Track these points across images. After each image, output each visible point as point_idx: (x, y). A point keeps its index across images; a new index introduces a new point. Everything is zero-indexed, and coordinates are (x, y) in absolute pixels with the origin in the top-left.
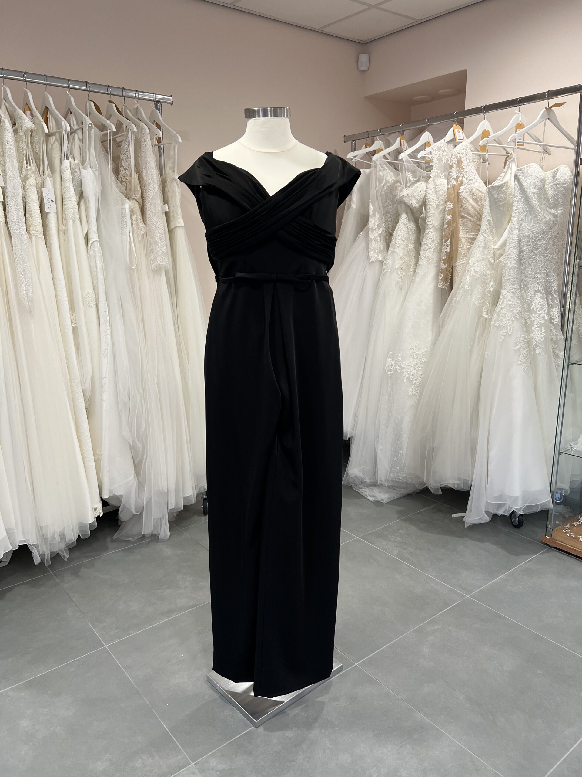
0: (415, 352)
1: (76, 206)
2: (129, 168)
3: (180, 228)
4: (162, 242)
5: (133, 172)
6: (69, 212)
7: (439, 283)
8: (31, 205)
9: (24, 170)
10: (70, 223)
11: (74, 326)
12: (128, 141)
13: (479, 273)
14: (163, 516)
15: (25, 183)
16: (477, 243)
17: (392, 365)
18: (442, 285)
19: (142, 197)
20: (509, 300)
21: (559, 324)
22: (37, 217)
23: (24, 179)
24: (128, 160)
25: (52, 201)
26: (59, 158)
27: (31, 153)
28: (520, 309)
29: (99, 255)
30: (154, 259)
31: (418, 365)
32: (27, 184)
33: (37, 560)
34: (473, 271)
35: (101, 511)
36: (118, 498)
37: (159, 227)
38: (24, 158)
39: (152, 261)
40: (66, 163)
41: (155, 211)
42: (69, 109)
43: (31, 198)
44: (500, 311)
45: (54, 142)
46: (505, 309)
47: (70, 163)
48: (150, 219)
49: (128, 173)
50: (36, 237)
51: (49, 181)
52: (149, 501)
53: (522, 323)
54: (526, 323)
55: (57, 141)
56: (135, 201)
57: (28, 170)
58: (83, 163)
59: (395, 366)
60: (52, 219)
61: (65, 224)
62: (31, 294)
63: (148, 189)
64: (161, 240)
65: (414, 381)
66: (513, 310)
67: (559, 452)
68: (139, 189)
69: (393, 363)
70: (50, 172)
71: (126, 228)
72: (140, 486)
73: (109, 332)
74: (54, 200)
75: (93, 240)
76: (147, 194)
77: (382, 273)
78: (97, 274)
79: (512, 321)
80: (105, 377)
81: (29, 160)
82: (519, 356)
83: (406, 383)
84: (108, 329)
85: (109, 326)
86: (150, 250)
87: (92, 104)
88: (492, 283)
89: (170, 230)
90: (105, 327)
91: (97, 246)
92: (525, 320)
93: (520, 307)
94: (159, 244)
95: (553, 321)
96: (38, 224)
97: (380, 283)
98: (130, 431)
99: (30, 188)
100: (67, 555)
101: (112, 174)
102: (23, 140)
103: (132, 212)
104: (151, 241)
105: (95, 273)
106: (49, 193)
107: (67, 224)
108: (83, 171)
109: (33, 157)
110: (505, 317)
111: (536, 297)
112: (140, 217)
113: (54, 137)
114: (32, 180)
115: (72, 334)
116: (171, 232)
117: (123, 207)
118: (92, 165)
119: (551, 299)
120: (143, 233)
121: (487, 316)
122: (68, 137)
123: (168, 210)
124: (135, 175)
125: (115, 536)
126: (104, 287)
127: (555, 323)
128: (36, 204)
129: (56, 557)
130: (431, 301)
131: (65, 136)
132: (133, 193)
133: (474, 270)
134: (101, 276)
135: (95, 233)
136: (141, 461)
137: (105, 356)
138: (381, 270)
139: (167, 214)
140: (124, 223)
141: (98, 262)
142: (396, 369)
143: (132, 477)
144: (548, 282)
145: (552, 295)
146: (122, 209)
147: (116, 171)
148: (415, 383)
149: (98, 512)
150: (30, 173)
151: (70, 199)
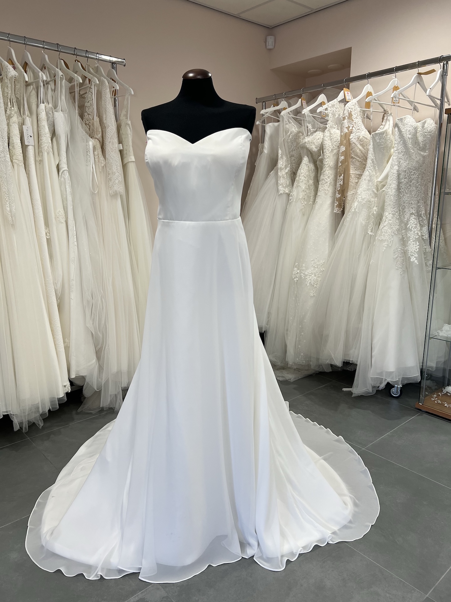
0: (315, 263)
1: (50, 141)
2: (92, 113)
3: (132, 163)
4: (118, 173)
5: (95, 116)
6: (45, 146)
7: (335, 209)
8: (14, 139)
9: (8, 110)
10: (45, 154)
11: (48, 238)
12: (91, 91)
13: (365, 200)
14: (118, 393)
15: (9, 121)
16: (364, 177)
17: (298, 273)
18: (337, 210)
19: (102, 137)
20: (390, 220)
21: (427, 239)
22: (19, 149)
23: (9, 118)
24: (91, 107)
25: (31, 137)
26: (36, 103)
27: (14, 96)
28: (398, 227)
29: (68, 182)
30: (112, 186)
31: (318, 273)
32: (11, 121)
33: (16, 427)
34: (361, 199)
35: (70, 388)
36: (83, 378)
37: (116, 161)
38: (9, 100)
39: (110, 188)
40: (42, 106)
41: (113, 148)
42: (44, 65)
43: (13, 133)
44: (383, 228)
45: (32, 90)
46: (387, 227)
47: (45, 107)
48: (109, 154)
49: (90, 117)
50: (18, 165)
51: (28, 120)
52: (107, 382)
53: (399, 238)
54: (403, 238)
55: (34, 89)
56: (97, 140)
57: (12, 110)
58: (55, 107)
59: (300, 274)
60: (31, 151)
61: (40, 156)
62: (14, 210)
63: (107, 130)
64: (117, 171)
65: (315, 286)
66: (393, 228)
67: (429, 337)
68: (100, 130)
69: (298, 271)
70: (29, 113)
71: (90, 161)
72: (101, 368)
73: (76, 243)
74: (32, 136)
75: (64, 169)
76: (107, 134)
77: (289, 202)
78: (66, 197)
79: (392, 236)
80: (73, 280)
81: (13, 103)
82: (397, 263)
83: (309, 287)
84: (75, 241)
85: (76, 239)
86: (109, 179)
87: (62, 61)
88: (375, 208)
89: (123, 164)
90: (73, 239)
91: (67, 175)
92: (403, 236)
93: (398, 226)
94: (116, 174)
95: (423, 237)
96: (19, 154)
97: (287, 210)
98: (93, 324)
99: (13, 124)
100: (41, 424)
101: (79, 117)
102: (8, 86)
103: (94, 148)
104: (109, 171)
105: (65, 196)
106: (28, 129)
107: (42, 156)
108: (56, 114)
109: (15, 101)
110: (387, 233)
111: (411, 219)
112: (100, 153)
113: (32, 86)
114: (15, 119)
115: (46, 244)
116: (124, 166)
117: (87, 144)
118: (62, 109)
119: (421, 221)
120: (103, 165)
121: (371, 233)
122: (44, 85)
123: (122, 149)
124: (96, 119)
125: (80, 410)
126: (72, 207)
127: (425, 239)
128: (17, 138)
129: (32, 426)
130: (328, 224)
131: (42, 84)
132: (95, 133)
133: (361, 197)
134: (70, 198)
135: (65, 163)
136: (102, 347)
137: (73, 263)
138: (288, 200)
139: (121, 152)
140: (88, 157)
141: (67, 187)
142: (301, 276)
143: (94, 360)
144: (419, 207)
145: (422, 217)
146: (86, 145)
147: (82, 116)
148: (316, 287)
149: (67, 389)
150: (13, 113)
151: (45, 135)
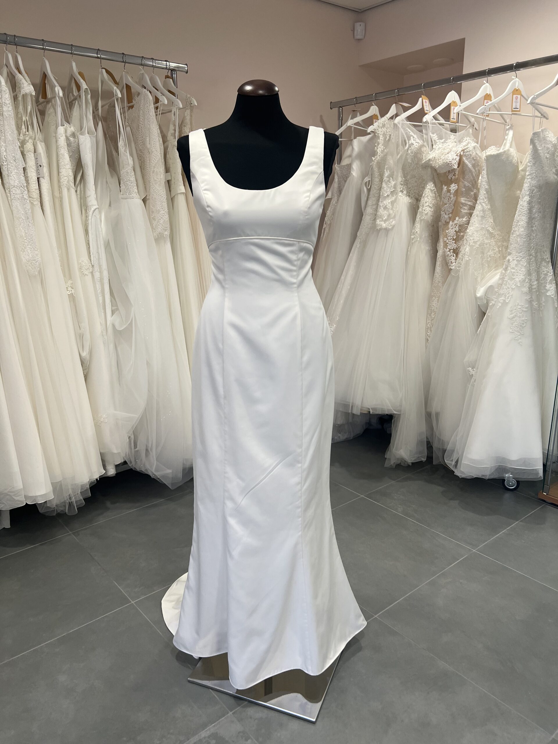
1: (71, 174)
3: (181, 195)
6: (64, 179)
9: (22, 135)
10: (65, 190)
11: (69, 293)
13: (478, 243)
15: (23, 148)
23: (22, 144)
28: (523, 277)
30: (156, 227)
34: (472, 241)
37: (160, 196)
38: (23, 123)
39: (154, 229)
40: (61, 129)
41: (157, 180)
43: (28, 164)
47: (65, 130)
48: (152, 187)
51: (40, 146)
53: (523, 291)
57: (26, 135)
58: (80, 129)
63: (151, 156)
64: (162, 209)
66: (515, 279)
75: (95, 207)
79: (512, 289)
86: (152, 218)
94: (161, 213)
96: (34, 190)
104: (153, 209)
106: (37, 158)
108: (81, 137)
110: (506, 285)
114: (30, 146)
116: (173, 200)
118: (89, 131)
123: (170, 178)
131: (59, 102)
135: (95, 200)
150: (27, 138)
151: (65, 167)
